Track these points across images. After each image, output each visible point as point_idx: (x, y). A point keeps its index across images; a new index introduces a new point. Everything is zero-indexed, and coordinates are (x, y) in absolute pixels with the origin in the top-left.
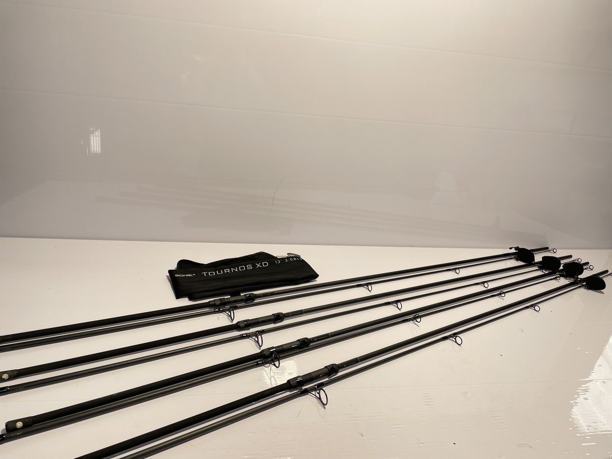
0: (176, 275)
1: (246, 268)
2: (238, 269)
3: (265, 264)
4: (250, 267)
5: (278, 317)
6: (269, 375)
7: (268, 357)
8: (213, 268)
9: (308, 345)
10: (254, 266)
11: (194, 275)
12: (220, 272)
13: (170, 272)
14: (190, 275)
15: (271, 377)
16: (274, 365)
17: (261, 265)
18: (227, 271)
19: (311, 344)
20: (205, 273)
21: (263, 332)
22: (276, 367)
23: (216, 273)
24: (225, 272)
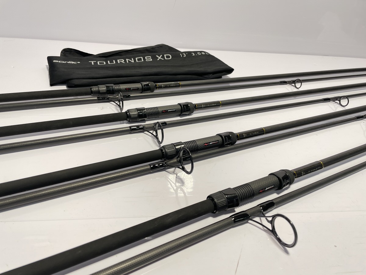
0: (54, 61)
1: (144, 59)
2: (135, 60)
3: (168, 57)
4: (149, 59)
5: (186, 109)
6: (173, 185)
7: (171, 157)
8: (104, 58)
9: (233, 143)
10: (154, 58)
11: (79, 62)
12: (111, 62)
13: (50, 59)
14: (73, 63)
15: (177, 189)
16: (183, 169)
17: (163, 57)
18: (121, 61)
19: (238, 142)
20: (93, 62)
21: (165, 125)
22: (187, 172)
23: (107, 63)
24: (119, 62)
